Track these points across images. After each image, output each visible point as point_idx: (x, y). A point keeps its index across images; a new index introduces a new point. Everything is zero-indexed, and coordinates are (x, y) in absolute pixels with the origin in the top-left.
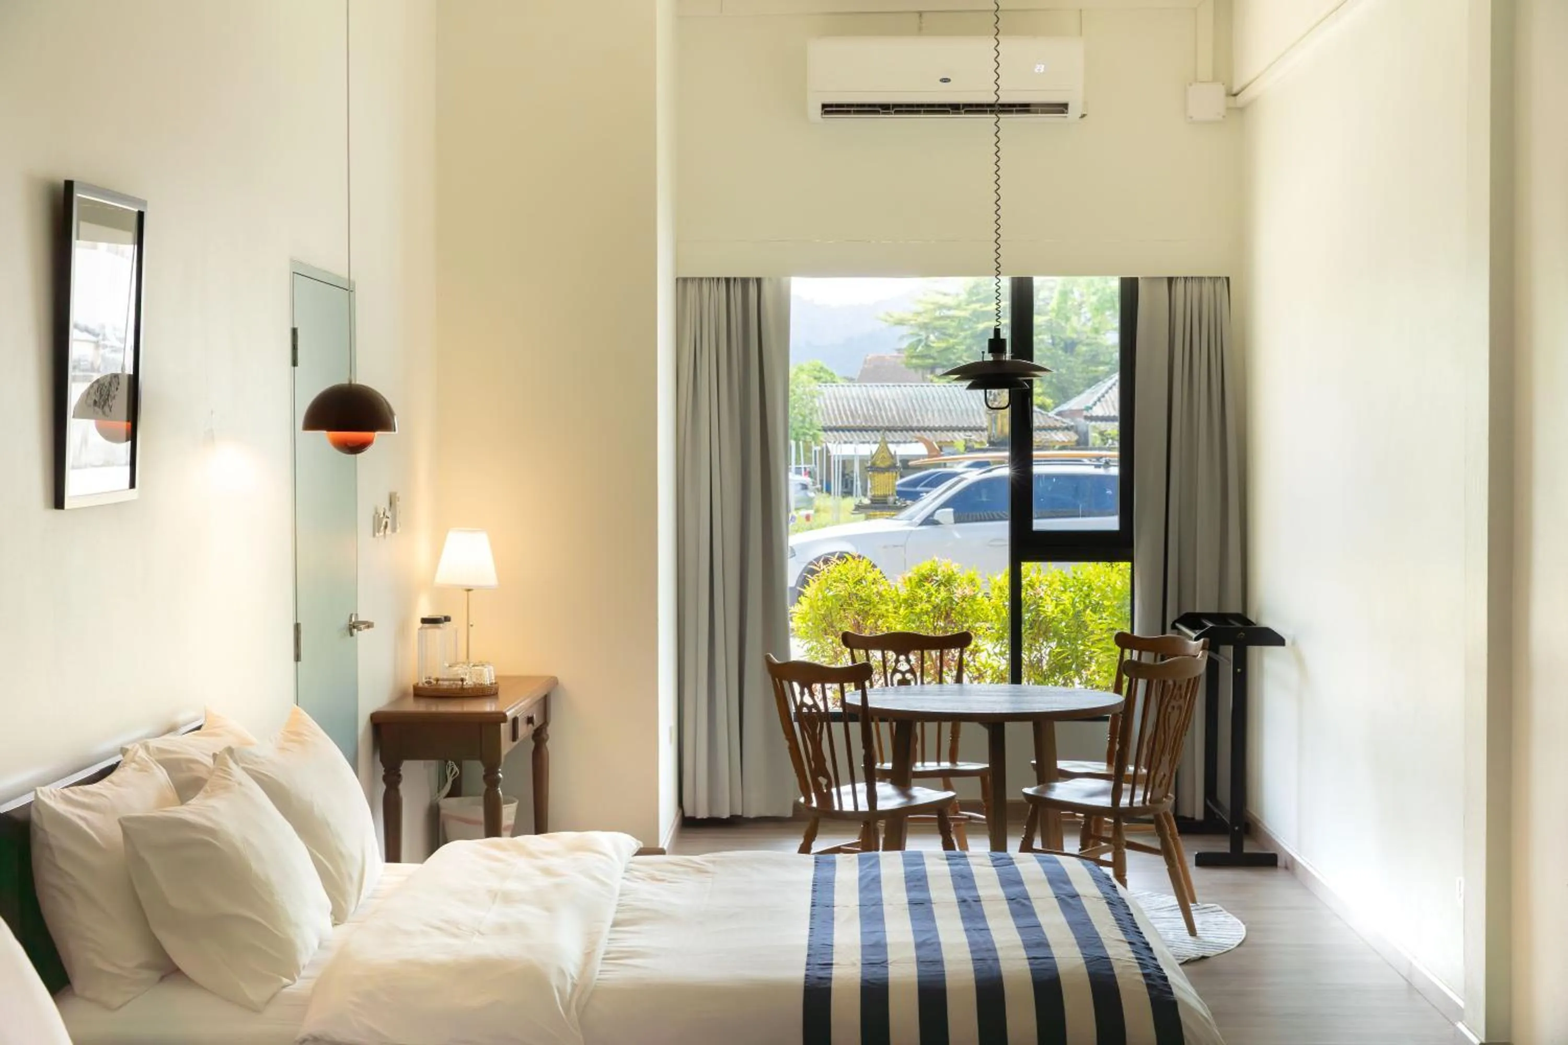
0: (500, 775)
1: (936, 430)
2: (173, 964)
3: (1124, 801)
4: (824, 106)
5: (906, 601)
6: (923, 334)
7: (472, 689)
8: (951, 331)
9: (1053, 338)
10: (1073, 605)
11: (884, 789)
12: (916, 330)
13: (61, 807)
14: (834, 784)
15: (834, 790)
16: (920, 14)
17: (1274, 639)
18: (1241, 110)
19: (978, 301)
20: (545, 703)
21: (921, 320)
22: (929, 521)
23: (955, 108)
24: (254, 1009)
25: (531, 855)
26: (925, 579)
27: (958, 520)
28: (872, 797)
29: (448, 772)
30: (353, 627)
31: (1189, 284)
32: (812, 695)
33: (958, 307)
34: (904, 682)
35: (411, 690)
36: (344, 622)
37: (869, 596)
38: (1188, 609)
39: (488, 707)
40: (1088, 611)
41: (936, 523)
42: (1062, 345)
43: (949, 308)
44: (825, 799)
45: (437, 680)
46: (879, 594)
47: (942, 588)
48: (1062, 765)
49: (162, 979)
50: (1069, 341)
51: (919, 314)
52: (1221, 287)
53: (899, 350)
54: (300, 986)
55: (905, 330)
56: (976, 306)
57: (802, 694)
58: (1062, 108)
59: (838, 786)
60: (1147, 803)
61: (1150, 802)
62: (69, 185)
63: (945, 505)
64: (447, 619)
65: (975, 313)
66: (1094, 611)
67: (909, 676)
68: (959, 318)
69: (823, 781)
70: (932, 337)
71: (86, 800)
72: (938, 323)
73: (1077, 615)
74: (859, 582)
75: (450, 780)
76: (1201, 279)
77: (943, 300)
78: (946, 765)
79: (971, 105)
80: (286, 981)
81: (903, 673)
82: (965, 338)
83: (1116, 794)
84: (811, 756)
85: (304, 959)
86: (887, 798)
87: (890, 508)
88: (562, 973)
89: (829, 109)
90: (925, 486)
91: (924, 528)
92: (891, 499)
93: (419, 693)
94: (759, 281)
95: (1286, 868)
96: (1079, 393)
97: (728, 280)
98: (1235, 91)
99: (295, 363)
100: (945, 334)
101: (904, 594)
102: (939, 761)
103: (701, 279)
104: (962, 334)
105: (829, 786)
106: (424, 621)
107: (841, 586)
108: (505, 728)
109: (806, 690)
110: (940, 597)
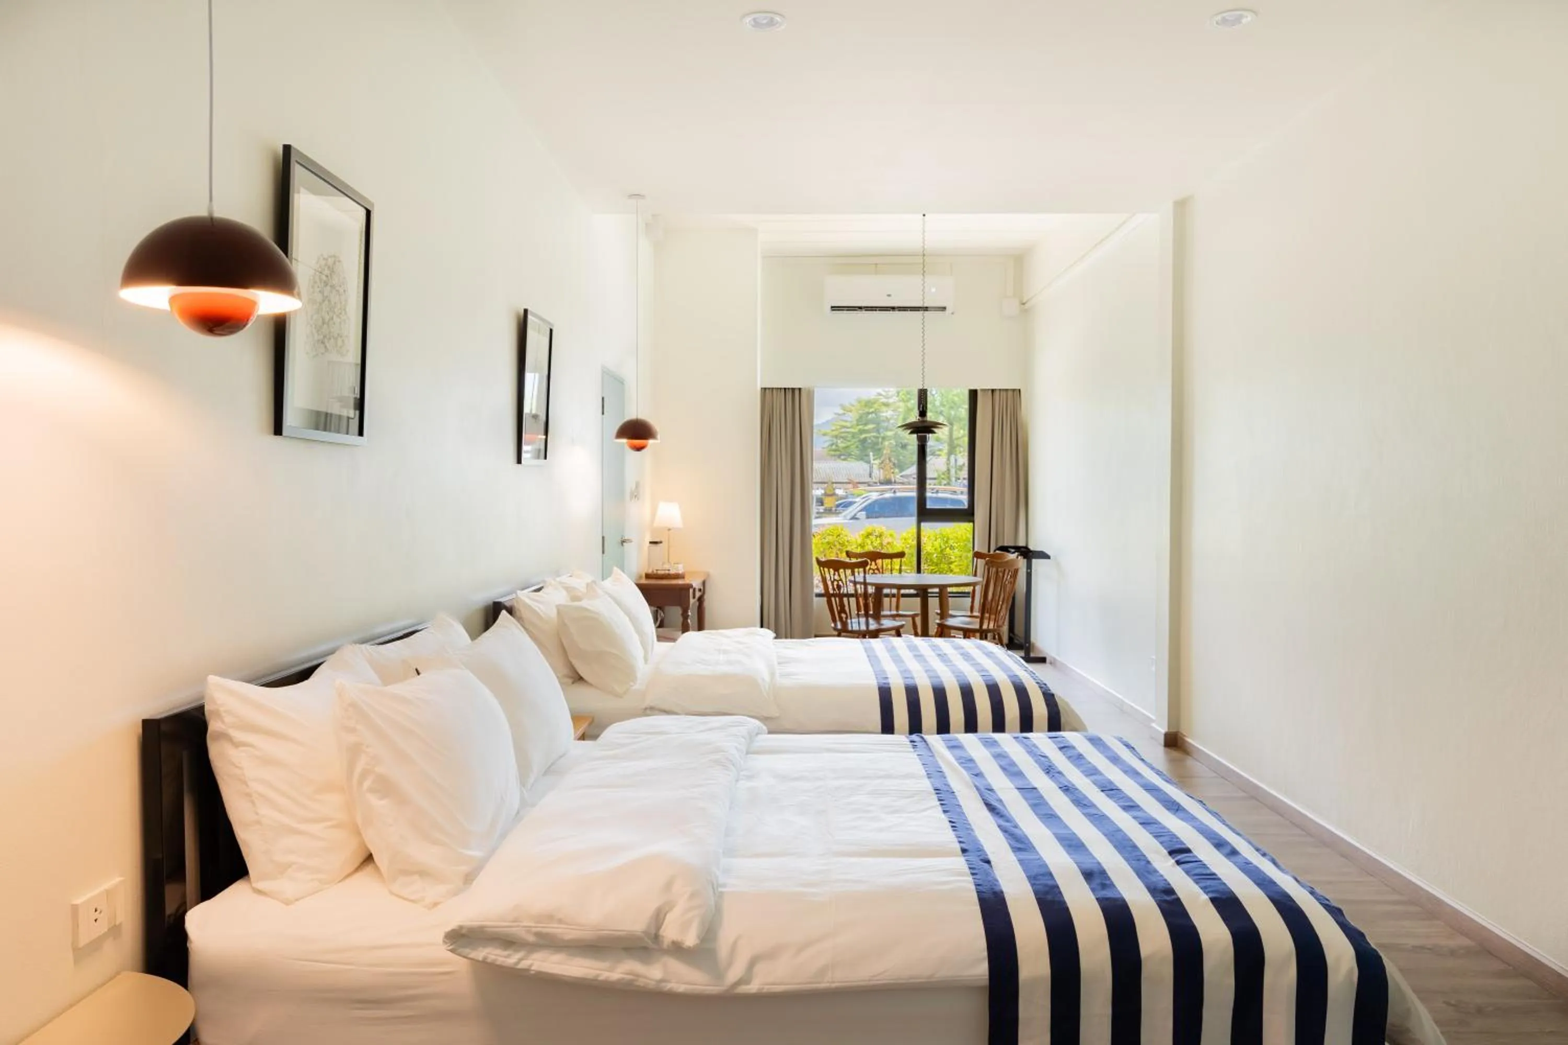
0: (690, 614)
1: (843, 483)
2: (579, 675)
3: (985, 627)
4: (832, 307)
5: (860, 545)
6: (835, 440)
7: (673, 574)
8: (848, 439)
9: (896, 442)
10: (940, 547)
11: (871, 621)
12: (831, 439)
13: (528, 601)
14: (849, 617)
15: (849, 621)
16: (876, 264)
17: (1043, 555)
18: (1026, 311)
19: (861, 425)
20: (704, 583)
21: (835, 433)
22: (854, 518)
23: (893, 308)
24: (618, 696)
25: (728, 637)
26: (868, 535)
27: (868, 517)
28: (867, 624)
29: (659, 616)
30: (623, 542)
31: (1002, 393)
32: (839, 575)
33: (851, 427)
34: (874, 573)
35: (644, 575)
36: (619, 540)
37: (844, 543)
38: (1000, 544)
39: (680, 582)
40: (948, 549)
41: (857, 519)
42: (900, 445)
43: (848, 428)
44: (844, 624)
45: (657, 570)
46: (848, 541)
47: (878, 539)
48: (951, 612)
49: (573, 683)
50: (903, 444)
51: (833, 431)
52: (1016, 393)
53: (824, 448)
54: (638, 686)
55: (827, 438)
56: (861, 427)
57: (834, 574)
58: (944, 309)
59: (851, 618)
60: (996, 627)
61: (997, 626)
62: (526, 311)
63: (861, 511)
64: (661, 542)
65: (860, 430)
66: (950, 549)
67: (876, 571)
68: (853, 433)
69: (843, 615)
70: (839, 441)
71: (537, 598)
72: (843, 435)
73: (942, 551)
74: (839, 535)
75: (659, 620)
76: (1007, 390)
77: (844, 424)
78: (894, 612)
79: (900, 307)
80: (632, 684)
81: (874, 570)
82: (855, 442)
83: (981, 624)
84: (838, 604)
85: (639, 675)
86: (872, 625)
87: (833, 513)
88: (763, 680)
89: (834, 308)
90: (842, 507)
91: (851, 521)
92: (834, 509)
93: (648, 576)
94: (800, 389)
95: (1051, 663)
96: (908, 468)
97: (785, 389)
98: (1024, 301)
99: (603, 413)
100: (845, 440)
101: (859, 541)
102: (890, 610)
103: (773, 389)
104: (854, 440)
105: (847, 618)
106: (651, 543)
107: (831, 537)
108: (691, 591)
109: (836, 573)
110: (877, 543)
